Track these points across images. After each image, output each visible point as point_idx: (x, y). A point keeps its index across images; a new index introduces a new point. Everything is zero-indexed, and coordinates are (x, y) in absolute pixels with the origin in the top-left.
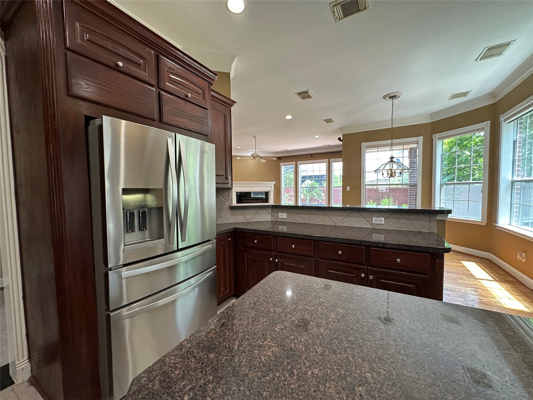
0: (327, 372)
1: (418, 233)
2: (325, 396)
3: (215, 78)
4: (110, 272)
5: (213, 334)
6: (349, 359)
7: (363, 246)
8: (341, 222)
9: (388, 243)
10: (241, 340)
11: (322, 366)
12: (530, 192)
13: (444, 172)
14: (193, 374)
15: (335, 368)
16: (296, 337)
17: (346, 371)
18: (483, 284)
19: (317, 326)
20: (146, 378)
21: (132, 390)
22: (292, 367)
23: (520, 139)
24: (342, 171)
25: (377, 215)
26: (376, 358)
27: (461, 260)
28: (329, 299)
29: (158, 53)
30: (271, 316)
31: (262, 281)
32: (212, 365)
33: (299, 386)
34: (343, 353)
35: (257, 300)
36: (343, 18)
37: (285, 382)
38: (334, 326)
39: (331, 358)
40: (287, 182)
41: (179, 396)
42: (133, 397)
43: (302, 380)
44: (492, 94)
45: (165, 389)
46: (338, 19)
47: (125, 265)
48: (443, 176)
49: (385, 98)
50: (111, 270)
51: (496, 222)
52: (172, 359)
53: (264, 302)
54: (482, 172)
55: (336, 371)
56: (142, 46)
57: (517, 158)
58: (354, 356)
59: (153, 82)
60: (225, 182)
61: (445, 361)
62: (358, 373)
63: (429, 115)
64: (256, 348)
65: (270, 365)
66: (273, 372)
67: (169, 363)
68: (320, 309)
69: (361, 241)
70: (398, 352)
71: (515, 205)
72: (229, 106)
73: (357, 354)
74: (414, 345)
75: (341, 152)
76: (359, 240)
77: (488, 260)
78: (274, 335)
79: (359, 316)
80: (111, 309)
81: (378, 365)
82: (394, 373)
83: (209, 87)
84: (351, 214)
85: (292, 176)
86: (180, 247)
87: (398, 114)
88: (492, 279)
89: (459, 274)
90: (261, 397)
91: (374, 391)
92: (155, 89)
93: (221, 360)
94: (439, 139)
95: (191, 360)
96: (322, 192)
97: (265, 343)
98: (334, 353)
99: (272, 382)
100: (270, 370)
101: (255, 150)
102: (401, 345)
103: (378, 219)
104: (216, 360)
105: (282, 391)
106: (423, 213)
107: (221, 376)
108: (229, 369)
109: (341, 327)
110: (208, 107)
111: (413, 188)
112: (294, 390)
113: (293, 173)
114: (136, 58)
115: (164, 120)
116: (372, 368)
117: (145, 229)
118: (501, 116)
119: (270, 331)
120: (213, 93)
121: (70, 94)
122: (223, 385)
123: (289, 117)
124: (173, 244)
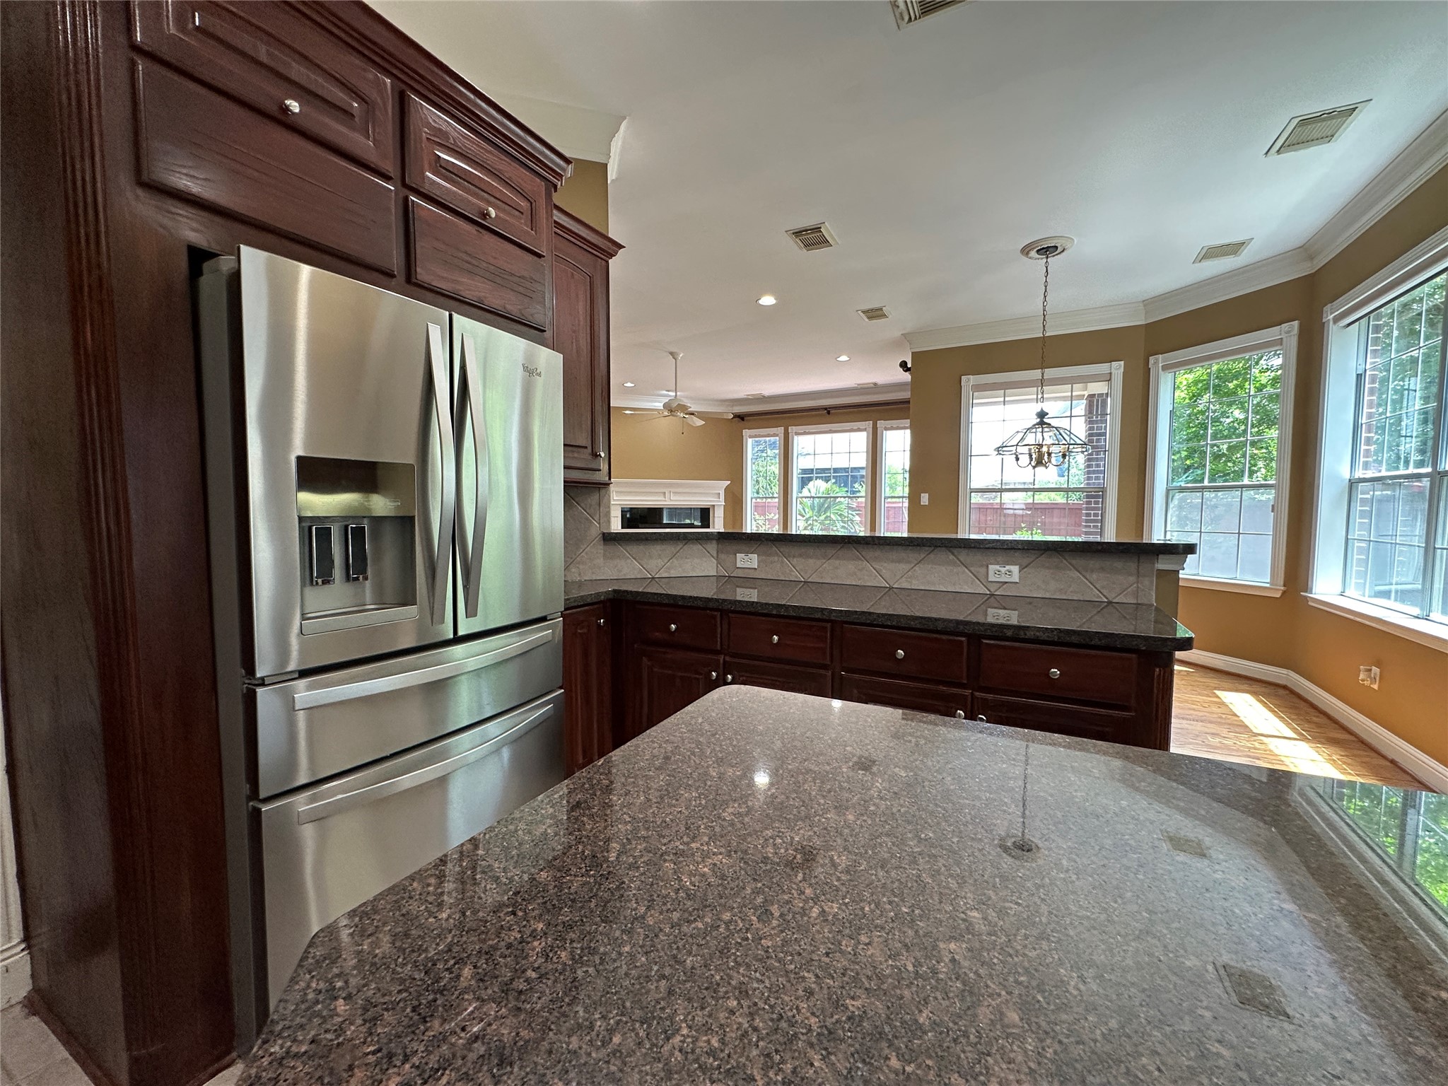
0: (862, 909)
1: (1106, 606)
2: (858, 963)
3: (564, 170)
4: (260, 691)
5: (549, 827)
6: (923, 881)
7: (962, 634)
8: (904, 579)
9: (1028, 627)
10: (627, 839)
11: (848, 896)
12: (1396, 514)
13: (1175, 464)
14: (489, 918)
15: (885, 899)
16: (780, 832)
17: (913, 905)
18: (1271, 747)
19: (836, 807)
20: (353, 929)
21: (313, 958)
22: (766, 900)
23: (1373, 369)
24: (908, 454)
25: (1000, 559)
26: (995, 877)
27: (1216, 688)
28: (869, 747)
29: (403, 87)
30: (710, 786)
31: (689, 708)
32: (544, 897)
33: (785, 942)
34: (907, 866)
35: (672, 751)
36: (920, 18)
37: (747, 932)
38: (884, 806)
39: (874, 877)
40: (761, 485)
41: (447, 969)
42: (313, 974)
43: (793, 928)
44: (1306, 250)
45: (407, 953)
46: (907, 18)
47: (303, 674)
48: (1175, 472)
49: (1028, 253)
50: (263, 685)
51: (1307, 588)
52: (429, 885)
53: (693, 753)
54: (1274, 464)
55: (888, 907)
56: (357, 61)
57: (1364, 421)
58: (935, 874)
59: (390, 167)
60: (590, 466)
61: (1179, 882)
62: (946, 911)
63: (1141, 305)
64: (667, 857)
65: (705, 895)
66: (715, 912)
67: (420, 894)
68: (845, 770)
69: (958, 622)
70: (1055, 864)
71: (1357, 544)
72: (602, 256)
73: (943, 869)
74: (1097, 848)
75: (907, 402)
76: (952, 620)
77: (1285, 687)
78: (718, 829)
79: (951, 784)
80: (262, 795)
81: (1001, 894)
82: (1044, 909)
83: (549, 196)
84: (932, 556)
85: (775, 468)
86: (461, 632)
87: (1061, 298)
88: (1295, 736)
89: (1211, 722)
90: (678, 969)
91: (988, 951)
92: (393, 188)
93: (570, 884)
94: (1165, 368)
95: (485, 887)
96: (854, 513)
97: (693, 845)
98: (882, 867)
99: (710, 933)
100: (706, 907)
101: (674, 394)
102: (1059, 847)
103: (1003, 570)
104: (555, 886)
105: (738, 953)
106: (1122, 552)
107: (568, 921)
108: (592, 905)
109: (902, 810)
110: (544, 250)
111: (1097, 503)
112: (770, 950)
113: (777, 459)
114: (338, 95)
115: (419, 277)
116: (984, 900)
117: (361, 576)
118: (1328, 307)
119: (708, 818)
120: (558, 216)
121: (145, 178)
122: (572, 941)
123: (768, 300)
124: (443, 621)
